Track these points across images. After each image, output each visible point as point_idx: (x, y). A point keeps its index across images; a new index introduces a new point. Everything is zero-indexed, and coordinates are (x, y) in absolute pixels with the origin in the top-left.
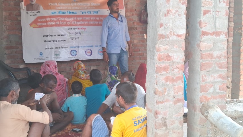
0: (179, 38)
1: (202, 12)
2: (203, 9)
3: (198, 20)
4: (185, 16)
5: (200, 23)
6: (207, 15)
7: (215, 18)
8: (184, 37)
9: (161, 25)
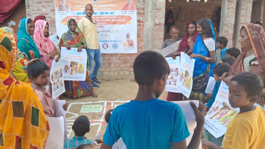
0: (232, 25)
1: (241, 16)
2: (241, 15)
3: (239, 19)
4: (234, 17)
5: (240, 20)
6: (243, 17)
7: (246, 18)
8: (234, 25)
9: (226, 20)
